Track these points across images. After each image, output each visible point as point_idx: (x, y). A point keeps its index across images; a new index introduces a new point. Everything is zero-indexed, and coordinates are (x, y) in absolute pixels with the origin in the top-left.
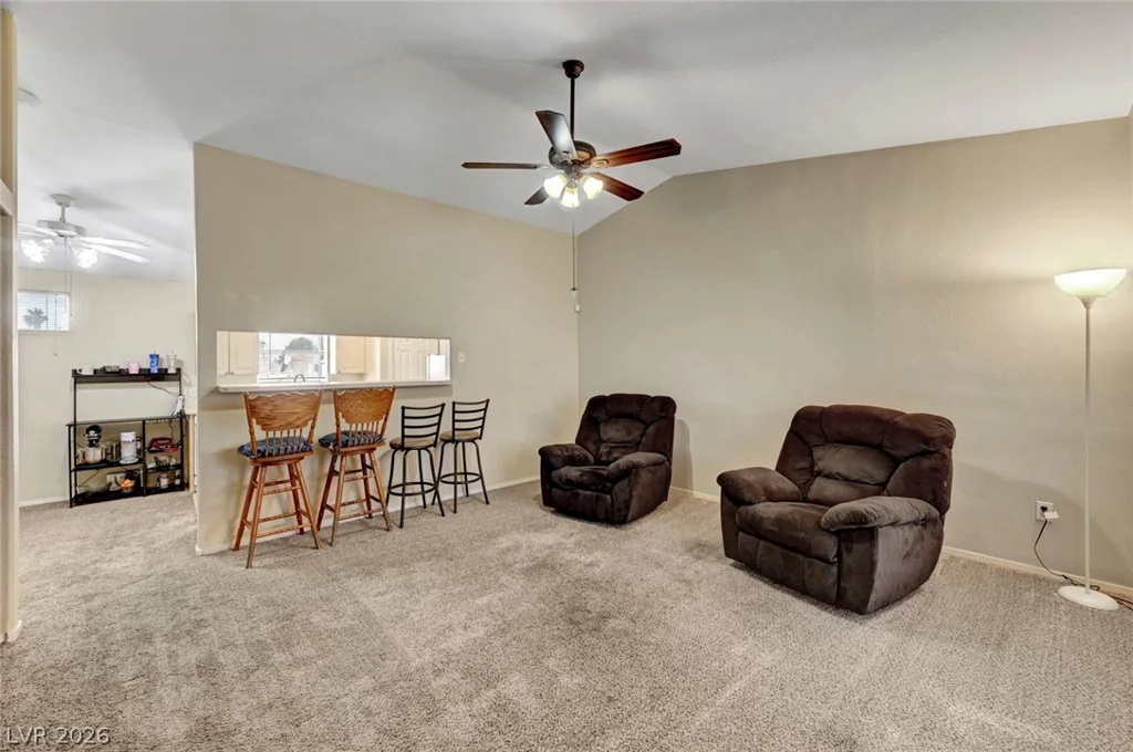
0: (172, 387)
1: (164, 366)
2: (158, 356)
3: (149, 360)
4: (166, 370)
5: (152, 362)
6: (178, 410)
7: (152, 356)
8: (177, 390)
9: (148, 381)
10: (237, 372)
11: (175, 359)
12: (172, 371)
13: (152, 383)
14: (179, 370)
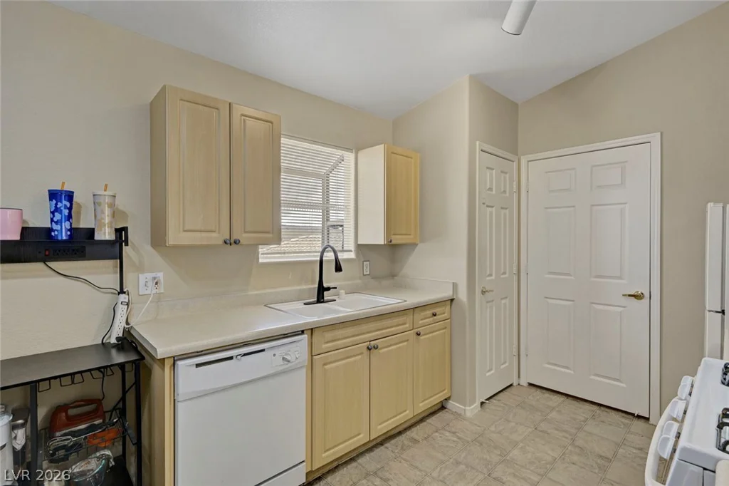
0: (100, 272)
1: (84, 222)
2: (70, 196)
3: (47, 205)
4: (91, 232)
5: (57, 210)
6: (117, 332)
7: (54, 195)
8: (112, 280)
9: (44, 260)
10: (244, 238)
11: (112, 205)
12: (105, 234)
13: (53, 264)
14: (121, 233)
